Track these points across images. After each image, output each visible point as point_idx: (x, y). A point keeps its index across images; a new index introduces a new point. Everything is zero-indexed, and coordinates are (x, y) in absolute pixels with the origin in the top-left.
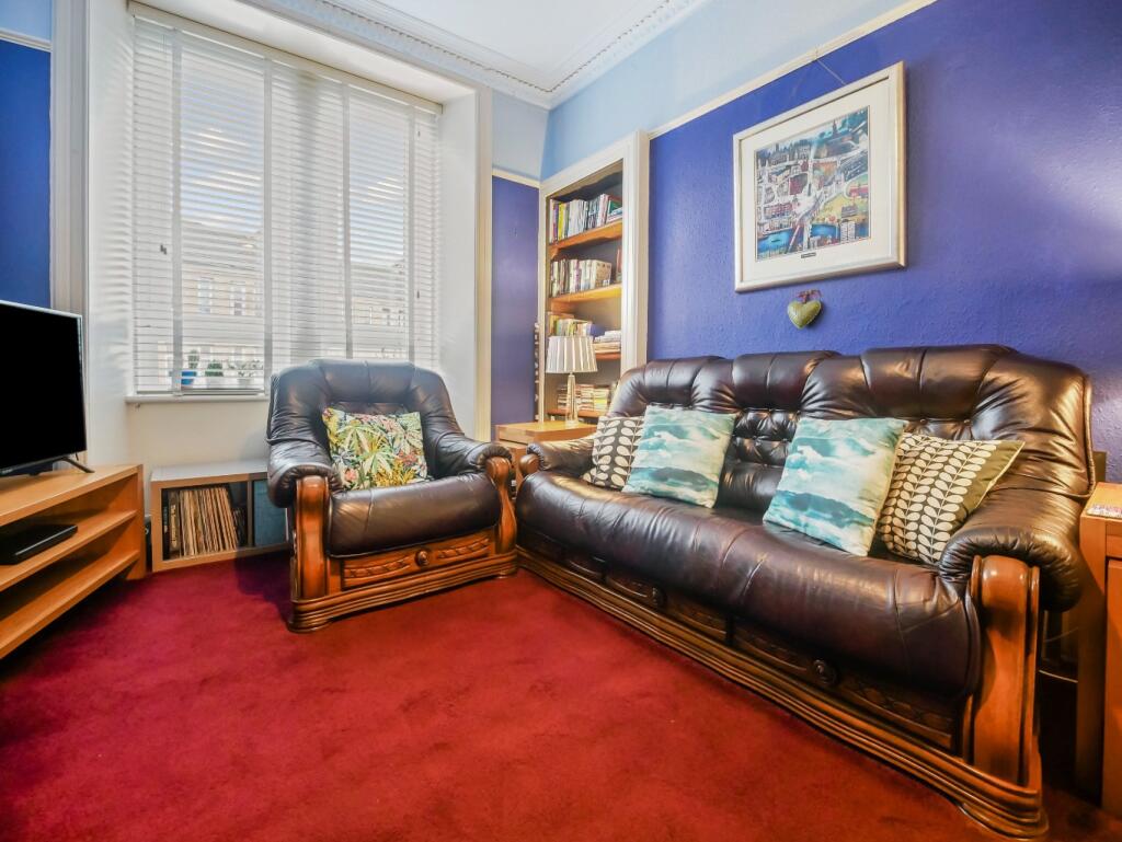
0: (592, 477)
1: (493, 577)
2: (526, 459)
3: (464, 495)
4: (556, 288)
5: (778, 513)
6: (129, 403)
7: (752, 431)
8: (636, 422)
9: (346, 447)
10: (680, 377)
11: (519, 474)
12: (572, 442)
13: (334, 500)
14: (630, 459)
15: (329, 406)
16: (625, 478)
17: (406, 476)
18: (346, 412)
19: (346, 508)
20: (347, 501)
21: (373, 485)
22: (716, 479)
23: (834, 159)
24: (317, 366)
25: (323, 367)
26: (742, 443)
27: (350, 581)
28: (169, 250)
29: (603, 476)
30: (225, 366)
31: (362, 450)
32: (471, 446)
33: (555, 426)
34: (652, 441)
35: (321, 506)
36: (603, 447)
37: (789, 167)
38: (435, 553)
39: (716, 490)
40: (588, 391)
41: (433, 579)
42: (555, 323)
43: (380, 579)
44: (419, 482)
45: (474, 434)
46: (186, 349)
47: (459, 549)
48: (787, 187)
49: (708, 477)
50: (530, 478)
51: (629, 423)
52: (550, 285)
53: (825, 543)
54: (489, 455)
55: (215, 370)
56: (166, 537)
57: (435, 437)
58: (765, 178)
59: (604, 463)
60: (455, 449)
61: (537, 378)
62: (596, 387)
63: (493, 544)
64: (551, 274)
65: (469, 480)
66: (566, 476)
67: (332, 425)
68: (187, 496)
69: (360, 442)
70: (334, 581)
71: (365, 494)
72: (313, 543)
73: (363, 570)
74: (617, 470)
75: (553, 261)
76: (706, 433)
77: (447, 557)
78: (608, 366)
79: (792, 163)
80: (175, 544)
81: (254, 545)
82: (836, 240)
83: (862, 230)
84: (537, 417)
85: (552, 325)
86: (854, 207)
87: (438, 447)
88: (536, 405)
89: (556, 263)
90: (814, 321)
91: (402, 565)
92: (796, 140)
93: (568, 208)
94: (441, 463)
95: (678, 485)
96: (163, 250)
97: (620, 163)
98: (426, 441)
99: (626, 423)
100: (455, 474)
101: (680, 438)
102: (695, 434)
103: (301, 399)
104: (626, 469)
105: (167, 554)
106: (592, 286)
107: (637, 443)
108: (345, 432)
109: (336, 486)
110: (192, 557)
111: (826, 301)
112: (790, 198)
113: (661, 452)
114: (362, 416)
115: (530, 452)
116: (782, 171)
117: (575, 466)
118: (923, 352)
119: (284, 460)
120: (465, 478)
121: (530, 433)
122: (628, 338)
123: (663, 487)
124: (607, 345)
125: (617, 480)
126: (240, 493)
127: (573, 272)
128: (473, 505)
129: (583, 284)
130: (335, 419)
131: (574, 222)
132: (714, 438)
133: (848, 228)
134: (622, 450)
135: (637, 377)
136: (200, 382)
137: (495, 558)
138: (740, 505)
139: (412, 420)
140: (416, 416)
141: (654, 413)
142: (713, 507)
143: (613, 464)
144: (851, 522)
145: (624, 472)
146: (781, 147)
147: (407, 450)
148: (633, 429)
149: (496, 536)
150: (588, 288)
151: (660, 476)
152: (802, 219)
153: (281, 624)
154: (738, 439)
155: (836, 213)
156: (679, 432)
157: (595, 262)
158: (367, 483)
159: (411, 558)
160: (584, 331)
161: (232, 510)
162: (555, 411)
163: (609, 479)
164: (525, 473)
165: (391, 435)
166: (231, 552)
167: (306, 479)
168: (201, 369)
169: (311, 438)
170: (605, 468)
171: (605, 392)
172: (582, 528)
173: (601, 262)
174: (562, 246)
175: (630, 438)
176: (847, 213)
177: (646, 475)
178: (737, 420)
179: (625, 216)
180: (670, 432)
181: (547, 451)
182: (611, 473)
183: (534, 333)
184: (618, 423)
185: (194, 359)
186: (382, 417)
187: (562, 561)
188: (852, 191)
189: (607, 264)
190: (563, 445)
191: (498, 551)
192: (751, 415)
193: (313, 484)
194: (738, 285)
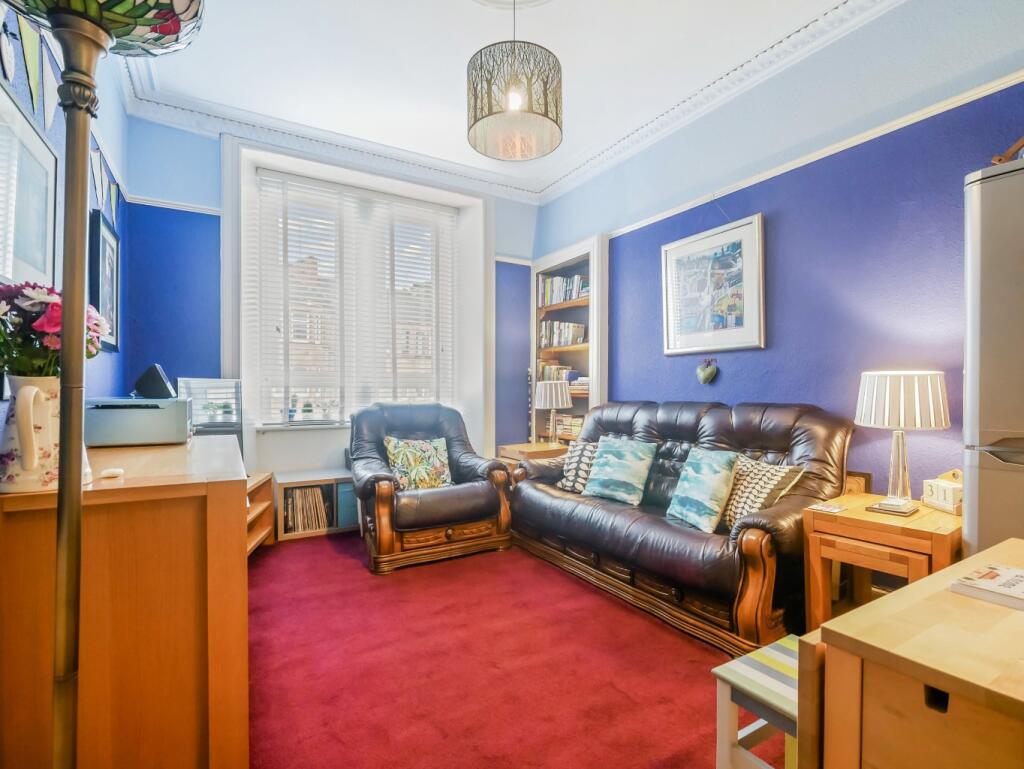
0: (563, 484)
1: (495, 550)
2: (518, 471)
3: (475, 495)
4: (544, 342)
5: (674, 509)
6: (258, 432)
7: (669, 454)
8: (594, 447)
9: (399, 462)
10: (625, 414)
11: (513, 482)
12: (551, 460)
13: (397, 496)
14: (587, 472)
15: (387, 435)
16: (584, 485)
17: (438, 481)
18: (398, 438)
19: (404, 501)
20: (404, 496)
21: (417, 487)
22: (642, 487)
23: (722, 271)
24: (378, 408)
25: (382, 408)
26: (663, 464)
27: (406, 546)
28: (282, 330)
29: (570, 484)
30: (314, 405)
31: (410, 464)
32: (481, 462)
33: (543, 447)
34: (602, 460)
35: (390, 499)
36: (571, 463)
37: (696, 273)
38: (458, 532)
39: (641, 495)
40: (568, 420)
41: (456, 549)
42: (543, 368)
43: (425, 545)
44: (446, 486)
45: (483, 453)
46: (291, 394)
47: (472, 530)
48: (695, 286)
49: (637, 486)
50: (520, 484)
51: (590, 447)
52: (539, 339)
53: (693, 526)
54: (492, 468)
55: (308, 408)
56: (286, 518)
57: (456, 456)
58: (682, 278)
59: (571, 475)
60: (469, 464)
61: (530, 409)
62: (573, 417)
63: (495, 528)
64: (541, 331)
65: (480, 485)
66: (544, 483)
67: (390, 448)
68: (298, 493)
69: (408, 459)
70: (397, 545)
71: (414, 492)
72: (385, 521)
73: (413, 540)
74: (580, 480)
75: (541, 321)
76: (636, 456)
77: (465, 534)
78: (580, 403)
79: (697, 270)
80: (290, 523)
81: (337, 525)
82: (725, 327)
83: (739, 322)
84: (530, 439)
85: (541, 370)
86: (734, 305)
87: (458, 461)
88: (529, 429)
89: (544, 323)
90: (714, 379)
91: (437, 538)
92: (700, 255)
93: (552, 282)
94: (460, 474)
95: (616, 490)
96: (278, 330)
97: (588, 255)
98: (450, 458)
99: (587, 448)
100: (470, 481)
101: (620, 459)
102: (629, 456)
103: (371, 430)
104: (586, 479)
105: (287, 529)
106: (570, 343)
107: (594, 462)
108: (399, 452)
109: (397, 488)
110: (300, 533)
111: (719, 366)
112: (697, 294)
113: (608, 469)
114: (408, 441)
115: (521, 466)
116: (692, 276)
117: (551, 477)
118: (766, 407)
119: (364, 471)
120: (476, 484)
121: (522, 453)
122: (594, 383)
123: (607, 492)
124: (580, 387)
125: (579, 487)
126: (328, 491)
127: (556, 331)
128: (481, 501)
129: (563, 340)
130: (392, 443)
131: (557, 292)
132: (642, 459)
133: (731, 319)
134: (583, 466)
135: (597, 414)
136: (299, 416)
137: (496, 538)
138: (654, 504)
139: (441, 443)
140: (443, 440)
141: (603, 441)
142: (639, 505)
143: (577, 475)
144: (706, 513)
145: (583, 481)
146: (692, 259)
147: (438, 464)
148: (591, 451)
149: (497, 523)
150: (566, 344)
151: (605, 484)
152: (704, 311)
153: (365, 570)
154: (661, 460)
155: (724, 307)
156: (619, 455)
157: (571, 325)
158: (413, 486)
159: (442, 534)
160: (564, 376)
161: (324, 502)
162: (544, 434)
163: (574, 486)
164: (517, 482)
165: (427, 454)
166: (323, 530)
167: (381, 483)
168: (300, 407)
169: (377, 456)
170: (571, 478)
171: (580, 420)
172: (550, 516)
173: (576, 325)
174: (548, 309)
175: (589, 458)
176: (731, 308)
177: (596, 483)
178: (659, 447)
179: (591, 293)
180: (614, 455)
181: (532, 466)
182: (575, 481)
183: (527, 375)
184: (582, 447)
185: (295, 402)
186: (421, 442)
187: (539, 539)
188: (733, 295)
189: (581, 325)
190: (544, 462)
191: (499, 532)
192: (669, 444)
193: (384, 486)
194: (667, 351)
